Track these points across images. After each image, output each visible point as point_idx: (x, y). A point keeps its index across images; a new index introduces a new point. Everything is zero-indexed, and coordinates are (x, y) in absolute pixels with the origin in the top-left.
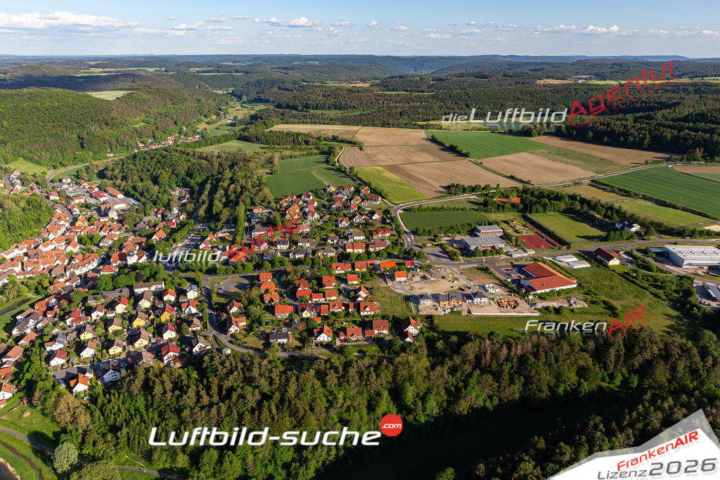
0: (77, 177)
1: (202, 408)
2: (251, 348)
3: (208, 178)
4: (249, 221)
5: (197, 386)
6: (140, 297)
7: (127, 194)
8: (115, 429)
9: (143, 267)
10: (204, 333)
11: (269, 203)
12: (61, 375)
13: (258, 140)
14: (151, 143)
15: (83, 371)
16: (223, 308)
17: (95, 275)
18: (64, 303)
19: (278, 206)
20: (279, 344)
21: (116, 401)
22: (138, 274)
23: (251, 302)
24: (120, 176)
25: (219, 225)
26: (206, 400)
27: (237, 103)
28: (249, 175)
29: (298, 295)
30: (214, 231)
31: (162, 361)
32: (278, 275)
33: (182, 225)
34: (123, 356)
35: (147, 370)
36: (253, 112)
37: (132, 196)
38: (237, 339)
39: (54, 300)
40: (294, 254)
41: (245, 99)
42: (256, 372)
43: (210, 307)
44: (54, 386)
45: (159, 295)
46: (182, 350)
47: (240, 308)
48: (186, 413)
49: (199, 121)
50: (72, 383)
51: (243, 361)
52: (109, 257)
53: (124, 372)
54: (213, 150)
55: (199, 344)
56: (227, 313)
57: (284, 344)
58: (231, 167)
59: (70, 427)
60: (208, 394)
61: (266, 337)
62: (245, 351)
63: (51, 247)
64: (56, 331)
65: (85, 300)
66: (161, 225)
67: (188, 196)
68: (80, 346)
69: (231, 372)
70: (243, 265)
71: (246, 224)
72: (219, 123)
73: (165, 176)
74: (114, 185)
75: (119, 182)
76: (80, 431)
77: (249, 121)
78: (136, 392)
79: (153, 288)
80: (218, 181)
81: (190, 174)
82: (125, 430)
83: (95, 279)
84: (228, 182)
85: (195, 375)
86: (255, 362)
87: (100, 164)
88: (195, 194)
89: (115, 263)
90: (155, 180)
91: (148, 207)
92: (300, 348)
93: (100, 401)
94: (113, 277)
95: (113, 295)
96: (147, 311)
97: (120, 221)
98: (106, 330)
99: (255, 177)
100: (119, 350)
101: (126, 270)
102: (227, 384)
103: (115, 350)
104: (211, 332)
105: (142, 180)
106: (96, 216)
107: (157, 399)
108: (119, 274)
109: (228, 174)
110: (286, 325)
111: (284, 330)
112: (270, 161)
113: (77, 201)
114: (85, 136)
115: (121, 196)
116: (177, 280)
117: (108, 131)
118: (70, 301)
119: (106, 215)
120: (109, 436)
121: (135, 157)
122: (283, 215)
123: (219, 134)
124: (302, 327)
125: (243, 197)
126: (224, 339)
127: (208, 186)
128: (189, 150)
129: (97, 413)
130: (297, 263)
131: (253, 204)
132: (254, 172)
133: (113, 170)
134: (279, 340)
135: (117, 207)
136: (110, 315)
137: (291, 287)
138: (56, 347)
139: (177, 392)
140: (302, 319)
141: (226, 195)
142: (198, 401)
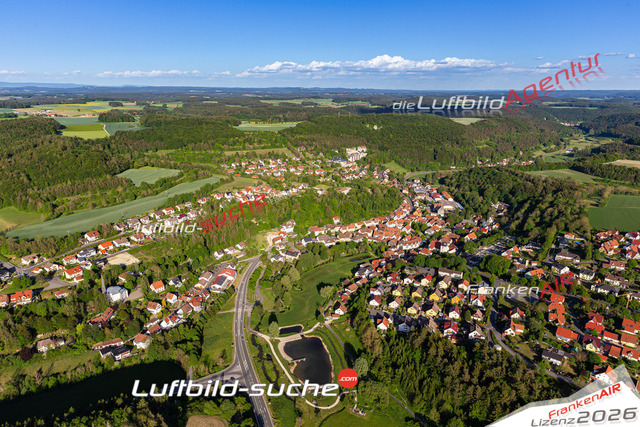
0: (425, 180)
1: (462, 382)
2: (522, 355)
3: (529, 199)
4: (557, 244)
5: (463, 363)
6: (442, 279)
7: (456, 199)
8: (395, 366)
9: (450, 256)
10: (483, 325)
11: (585, 232)
12: (374, 313)
13: (592, 171)
14: (488, 162)
15: (388, 316)
16: (506, 311)
17: (415, 253)
18: (390, 265)
19: (594, 238)
20: (551, 363)
21: (401, 347)
22: (445, 261)
23: (534, 315)
24: (455, 184)
25: (526, 240)
26: (467, 377)
27: (583, 136)
28: (571, 202)
29: (587, 326)
30: (520, 245)
31: (443, 333)
32: (571, 302)
33: (493, 233)
34: (416, 317)
35: (429, 334)
36: (597, 145)
37: (460, 202)
38: (510, 342)
39: (384, 262)
40: (597, 287)
41: (592, 132)
42: (518, 375)
43: (495, 306)
44: (367, 318)
45: (456, 282)
46: (461, 331)
47: (522, 316)
48: (448, 379)
49: (537, 148)
50: (379, 321)
51: (509, 361)
52: (428, 243)
53: (413, 327)
54: (543, 174)
55: (476, 332)
56: (509, 316)
57: (556, 365)
58: (555, 192)
59: (369, 350)
60: (470, 374)
61: (539, 351)
62: (513, 354)
63: (393, 225)
64: (379, 282)
65: (403, 268)
66: (475, 229)
67: (505, 210)
68: (391, 299)
69: (496, 365)
70: (537, 281)
71: (553, 246)
72: (557, 152)
73: (491, 190)
74: (449, 191)
75: (453, 188)
76: (374, 356)
77: (589, 153)
78: (416, 346)
79: (453, 275)
80: (538, 202)
81: (513, 192)
82: (401, 370)
83: (414, 255)
84: (547, 205)
85: (464, 354)
86: (521, 366)
87: (443, 173)
88: (512, 211)
89: (432, 249)
90: (482, 192)
91: (469, 212)
92: (572, 376)
93: (391, 341)
94: (427, 258)
95: (423, 271)
96: (443, 291)
97: (445, 219)
98: (411, 294)
99: (578, 205)
100: (414, 311)
101: (437, 256)
102: (489, 373)
103: (412, 311)
104: (489, 327)
105: (471, 190)
106: (429, 211)
107: (430, 358)
108: (432, 257)
109: (549, 198)
110: (564, 349)
111: (561, 352)
112: (600, 194)
113: (419, 197)
114: (439, 151)
115: (451, 200)
116: (474, 275)
117: (457, 148)
118: (394, 266)
119: (436, 212)
120: (390, 369)
121: (471, 171)
122: (597, 247)
123: (553, 161)
124: (581, 357)
125: (558, 221)
126: (498, 336)
127: (527, 205)
128: (519, 172)
129: (387, 349)
130: (597, 296)
131: (567, 229)
132: (578, 201)
133: (451, 179)
134: (552, 360)
135: (445, 207)
136: (416, 285)
137: (582, 316)
138: (376, 293)
139: (446, 360)
140: (585, 351)
141: (542, 216)
142: (460, 375)
